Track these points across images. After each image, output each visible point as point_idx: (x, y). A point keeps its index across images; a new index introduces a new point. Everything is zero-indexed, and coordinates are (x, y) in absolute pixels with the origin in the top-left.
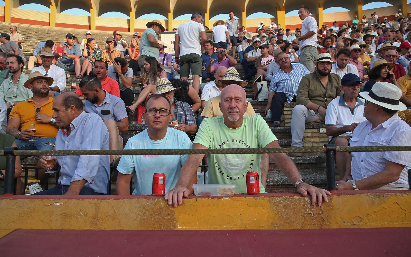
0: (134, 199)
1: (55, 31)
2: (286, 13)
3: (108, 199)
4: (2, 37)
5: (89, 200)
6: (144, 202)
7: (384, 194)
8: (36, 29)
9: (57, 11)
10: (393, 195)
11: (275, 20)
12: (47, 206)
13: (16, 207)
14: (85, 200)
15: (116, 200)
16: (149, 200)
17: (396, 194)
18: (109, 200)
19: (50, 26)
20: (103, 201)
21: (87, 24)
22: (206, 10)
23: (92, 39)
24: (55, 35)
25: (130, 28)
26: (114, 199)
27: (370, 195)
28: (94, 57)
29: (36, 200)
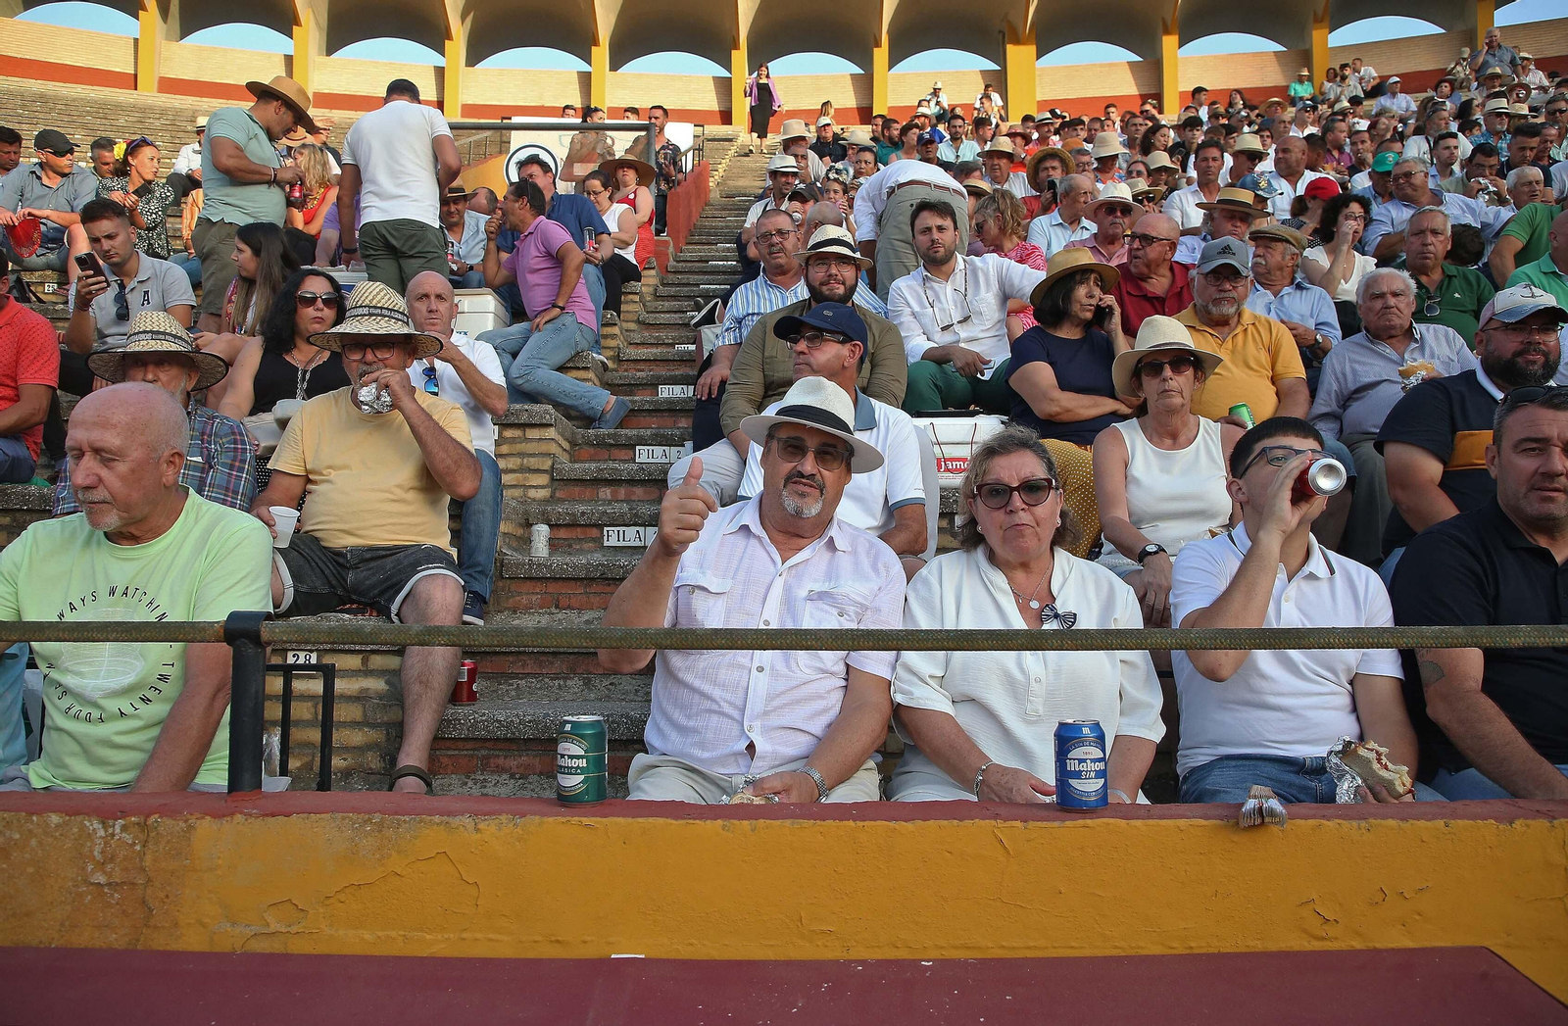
2: (1039, 56)
7: (403, 818)
9: (168, 31)
10: (437, 824)
11: (997, 82)
17: (450, 819)
19: (136, 89)
22: (735, 36)
23: (145, 142)
25: (443, 102)
27: (343, 819)
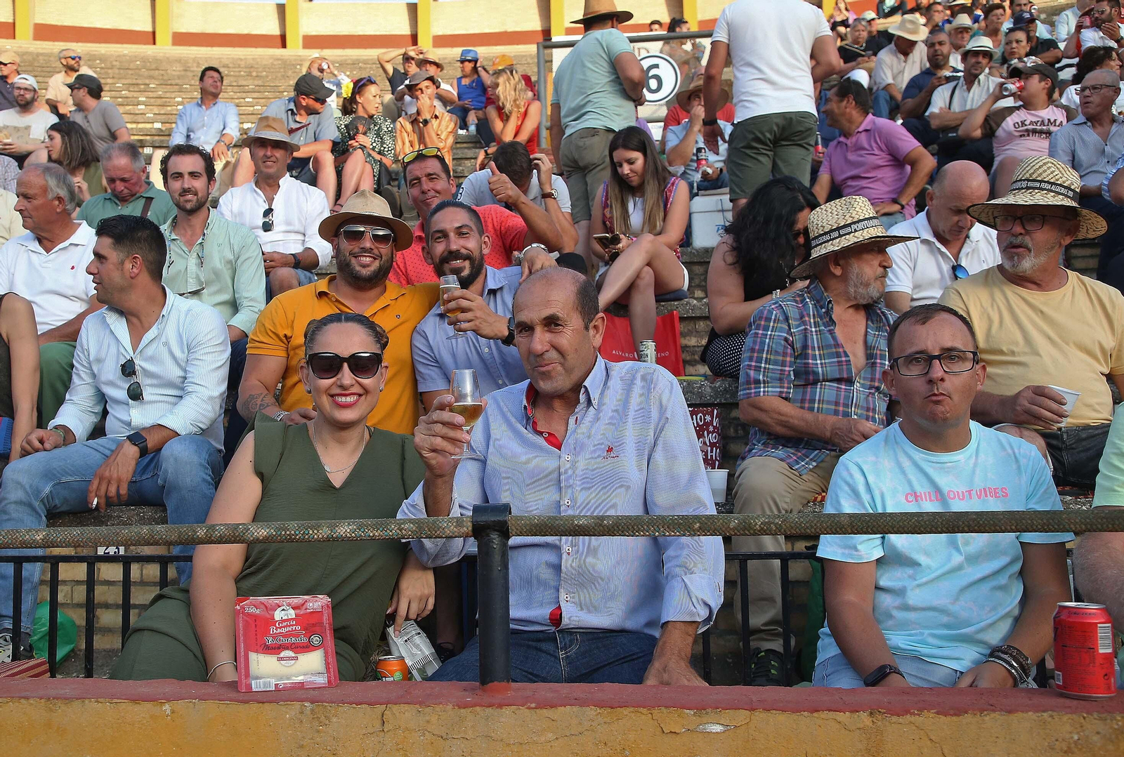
0: (1025, 715)
1: (179, 61)
3: (913, 714)
4: (79, 88)
5: (841, 716)
6: (1068, 728)
8: (119, 57)
12: (674, 735)
13: (550, 736)
14: (825, 714)
15: (949, 718)
16: (1084, 718)
18: (919, 715)
19: (154, 44)
20: (894, 719)
21: (276, 31)
23: (370, 81)
24: (183, 73)
25: (416, 35)
26: (938, 713)
28: (374, 144)
29: (625, 711)
